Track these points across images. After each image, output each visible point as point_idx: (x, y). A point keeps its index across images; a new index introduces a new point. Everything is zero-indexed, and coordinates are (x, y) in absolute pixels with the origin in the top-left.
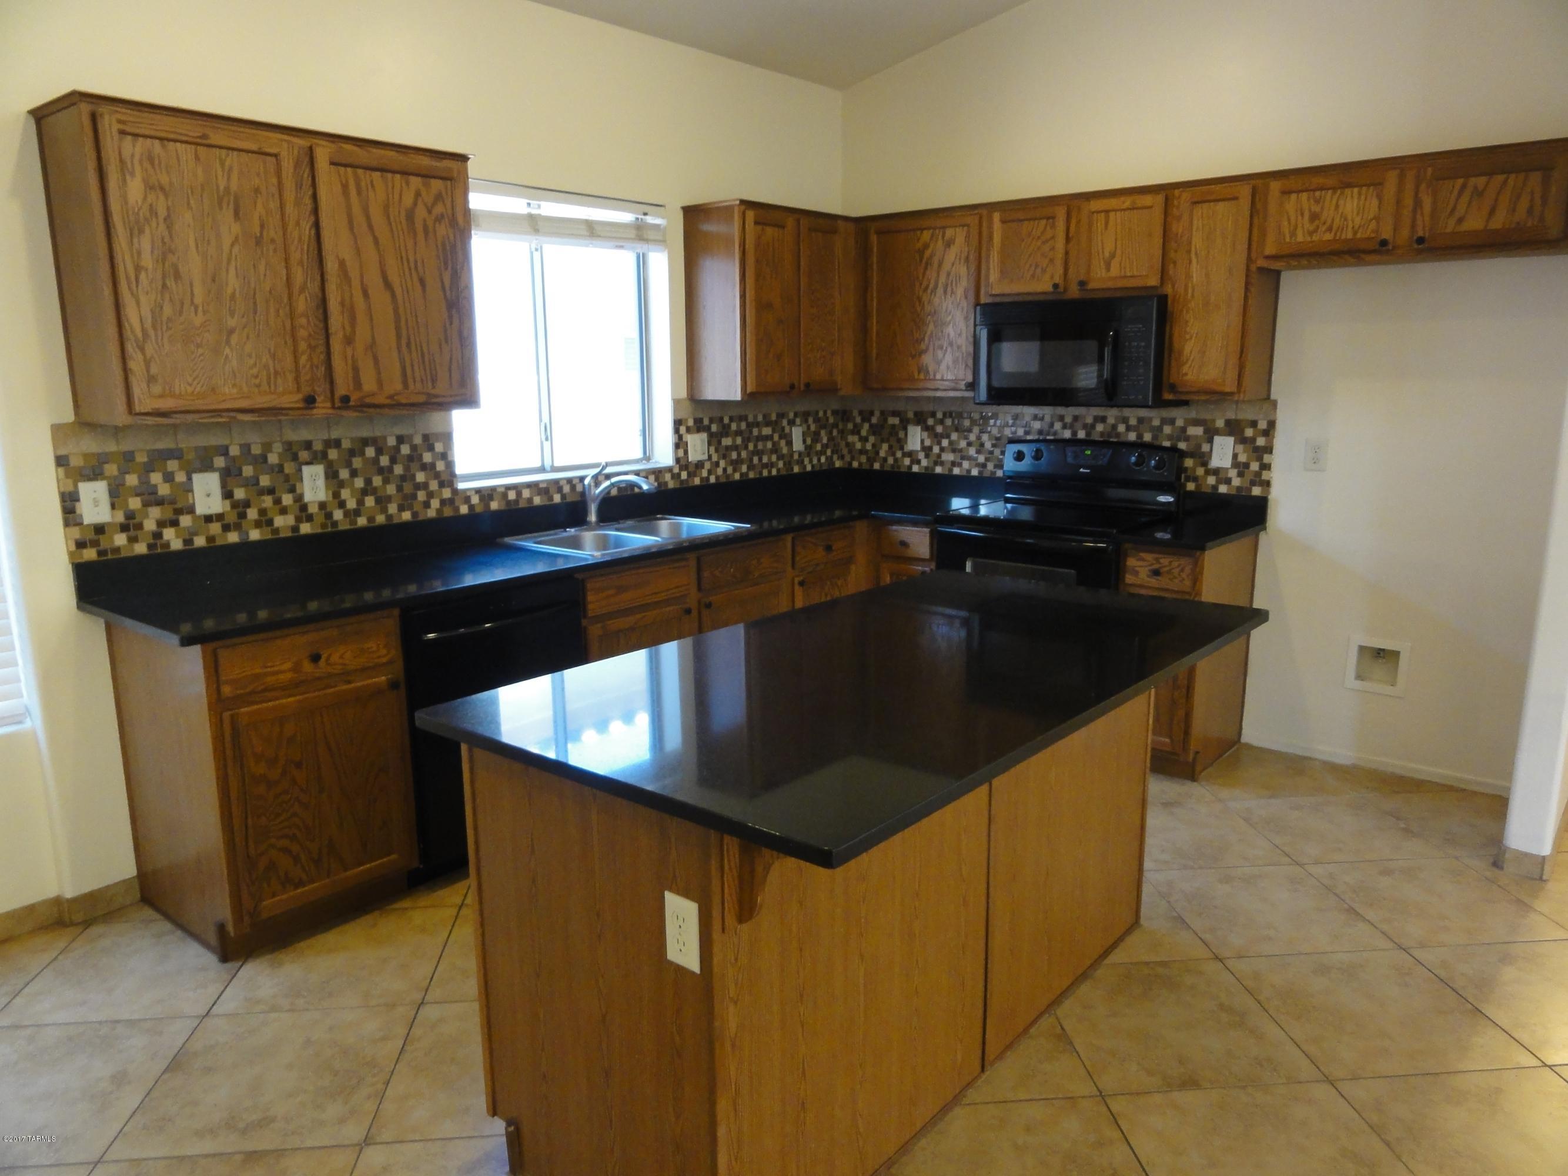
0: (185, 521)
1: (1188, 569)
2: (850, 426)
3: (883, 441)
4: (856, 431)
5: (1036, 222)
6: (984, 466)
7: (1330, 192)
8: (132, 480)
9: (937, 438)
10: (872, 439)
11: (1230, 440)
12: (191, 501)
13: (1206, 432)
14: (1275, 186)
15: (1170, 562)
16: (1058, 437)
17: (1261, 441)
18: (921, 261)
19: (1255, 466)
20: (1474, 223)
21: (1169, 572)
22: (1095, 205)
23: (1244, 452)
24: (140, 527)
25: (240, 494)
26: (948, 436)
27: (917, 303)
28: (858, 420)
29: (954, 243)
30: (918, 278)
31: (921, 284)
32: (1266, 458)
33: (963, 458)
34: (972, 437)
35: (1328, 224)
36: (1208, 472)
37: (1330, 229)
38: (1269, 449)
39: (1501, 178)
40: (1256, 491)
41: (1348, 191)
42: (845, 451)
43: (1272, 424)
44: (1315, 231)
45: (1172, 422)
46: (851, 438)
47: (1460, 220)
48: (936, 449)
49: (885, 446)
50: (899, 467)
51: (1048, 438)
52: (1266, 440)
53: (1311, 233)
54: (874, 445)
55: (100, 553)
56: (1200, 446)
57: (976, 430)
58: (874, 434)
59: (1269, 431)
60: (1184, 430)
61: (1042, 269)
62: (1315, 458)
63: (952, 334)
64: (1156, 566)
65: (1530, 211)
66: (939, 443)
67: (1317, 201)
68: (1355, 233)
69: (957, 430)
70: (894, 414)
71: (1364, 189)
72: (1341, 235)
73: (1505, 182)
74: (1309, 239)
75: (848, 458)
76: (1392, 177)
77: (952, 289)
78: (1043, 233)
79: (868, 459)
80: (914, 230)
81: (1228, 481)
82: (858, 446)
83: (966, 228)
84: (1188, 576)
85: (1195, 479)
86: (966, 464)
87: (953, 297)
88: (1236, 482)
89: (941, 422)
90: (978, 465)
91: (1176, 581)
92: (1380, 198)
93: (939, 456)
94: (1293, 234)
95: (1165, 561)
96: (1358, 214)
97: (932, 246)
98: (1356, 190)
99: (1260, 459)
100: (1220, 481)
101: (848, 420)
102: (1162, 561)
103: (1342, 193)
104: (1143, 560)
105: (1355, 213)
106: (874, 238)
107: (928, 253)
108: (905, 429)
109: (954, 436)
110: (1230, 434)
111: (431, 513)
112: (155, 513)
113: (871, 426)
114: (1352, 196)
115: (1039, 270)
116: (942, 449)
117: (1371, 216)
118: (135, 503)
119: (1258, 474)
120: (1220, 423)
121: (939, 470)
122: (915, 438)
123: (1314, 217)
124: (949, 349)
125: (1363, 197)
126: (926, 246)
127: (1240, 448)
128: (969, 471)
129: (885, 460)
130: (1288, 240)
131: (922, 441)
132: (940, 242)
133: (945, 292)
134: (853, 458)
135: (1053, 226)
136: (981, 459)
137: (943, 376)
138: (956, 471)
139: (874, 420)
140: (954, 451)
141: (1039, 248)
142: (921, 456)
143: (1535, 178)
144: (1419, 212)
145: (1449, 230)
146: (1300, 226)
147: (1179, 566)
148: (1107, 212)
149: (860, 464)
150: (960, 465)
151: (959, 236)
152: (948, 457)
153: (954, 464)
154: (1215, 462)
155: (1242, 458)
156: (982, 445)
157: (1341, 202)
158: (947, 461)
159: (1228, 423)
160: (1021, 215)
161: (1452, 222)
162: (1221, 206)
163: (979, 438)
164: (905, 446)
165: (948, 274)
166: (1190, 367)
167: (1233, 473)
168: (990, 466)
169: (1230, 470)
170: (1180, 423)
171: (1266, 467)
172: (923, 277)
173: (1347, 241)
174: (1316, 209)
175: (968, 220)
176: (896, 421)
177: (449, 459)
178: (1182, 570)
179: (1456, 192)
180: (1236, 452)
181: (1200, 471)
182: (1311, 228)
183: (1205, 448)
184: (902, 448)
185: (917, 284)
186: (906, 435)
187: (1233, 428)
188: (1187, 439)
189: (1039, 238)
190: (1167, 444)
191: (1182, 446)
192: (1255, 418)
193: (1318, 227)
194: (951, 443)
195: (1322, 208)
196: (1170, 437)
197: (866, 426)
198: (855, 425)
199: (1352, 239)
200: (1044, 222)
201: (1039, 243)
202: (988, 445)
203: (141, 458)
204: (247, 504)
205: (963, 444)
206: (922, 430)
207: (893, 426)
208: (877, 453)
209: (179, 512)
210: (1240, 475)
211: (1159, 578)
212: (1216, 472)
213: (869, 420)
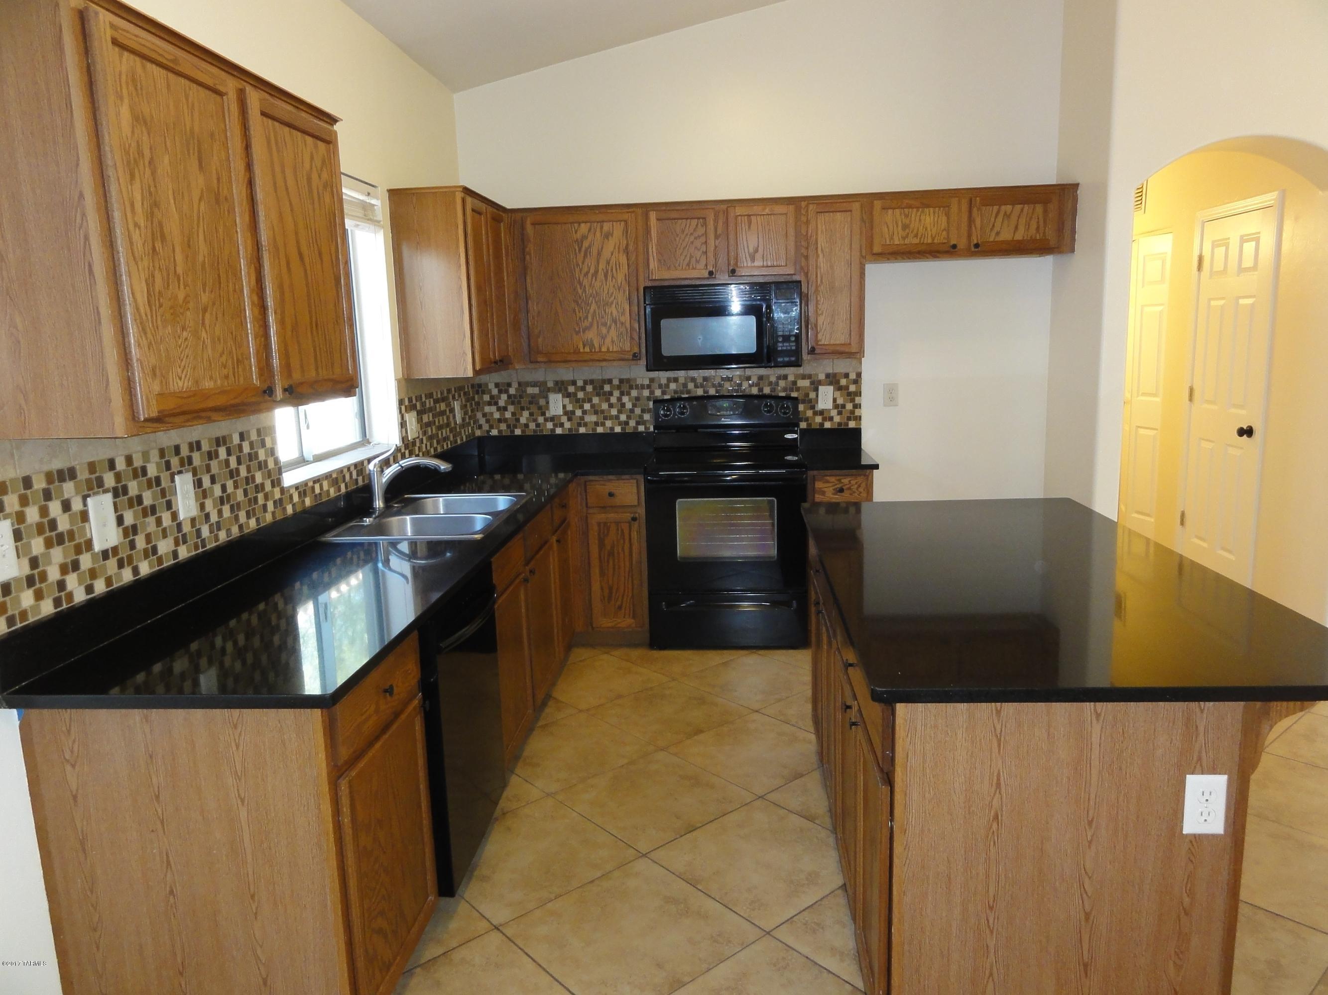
0: (86, 561)
1: (863, 485)
2: (486, 398)
3: (523, 409)
4: (493, 401)
5: (689, 220)
6: (627, 423)
7: (915, 210)
8: (32, 514)
9: (579, 403)
10: (511, 408)
11: (831, 388)
12: (89, 535)
13: (812, 383)
14: (878, 204)
15: (850, 481)
16: (693, 395)
17: (852, 388)
18: (580, 250)
19: (849, 406)
20: (1006, 235)
21: (849, 489)
22: (739, 211)
23: (841, 396)
24: (43, 577)
25: (129, 519)
26: (590, 401)
27: (578, 286)
28: (495, 392)
29: (612, 236)
30: (578, 265)
31: (581, 270)
32: (857, 400)
33: (605, 418)
34: (613, 400)
35: (915, 231)
36: (816, 413)
37: (916, 236)
38: (858, 393)
39: (1019, 207)
40: (852, 424)
41: (927, 210)
42: (482, 421)
43: (859, 375)
44: (907, 236)
45: (785, 377)
46: (487, 409)
47: (998, 233)
48: (579, 413)
49: (526, 414)
50: (542, 431)
51: (683, 396)
52: (856, 387)
53: (904, 238)
54: (513, 414)
55: (11, 621)
56: (807, 395)
57: (616, 393)
58: (513, 403)
59: (857, 381)
60: (795, 383)
61: (696, 259)
62: (891, 395)
63: (615, 313)
64: (839, 486)
65: (1038, 229)
66: (581, 407)
67: (907, 216)
68: (933, 239)
69: (598, 395)
70: (534, 384)
71: (937, 209)
72: (924, 240)
73: (1022, 210)
74: (902, 242)
75: (486, 427)
76: (954, 202)
77: (613, 275)
78: (695, 230)
79: (508, 426)
80: (572, 223)
81: (831, 419)
82: (497, 415)
83: (623, 223)
84: (864, 490)
85: (807, 420)
86: (609, 424)
87: (614, 280)
88: (837, 419)
89: (583, 389)
90: (620, 424)
91: (856, 495)
92: (948, 215)
93: (582, 418)
94: (892, 238)
95: (846, 481)
96: (934, 225)
97: (590, 238)
98: (932, 210)
99: (852, 401)
100: (824, 419)
101: (483, 393)
102: (843, 481)
103: (923, 212)
104: (828, 482)
105: (932, 225)
106: (529, 229)
107: (586, 244)
108: (546, 398)
109: (596, 400)
110: (830, 384)
111: (269, 518)
112: (58, 555)
113: (509, 397)
114: (929, 215)
115: (693, 260)
116: (585, 412)
117: (943, 227)
118: (37, 545)
119: (852, 412)
120: (822, 377)
121: (582, 430)
122: (557, 404)
123: (905, 227)
124: (613, 327)
125: (936, 215)
126: (584, 237)
127: (838, 394)
128: (612, 429)
129: (526, 426)
130: (888, 242)
131: (564, 407)
132: (598, 234)
133: (606, 276)
134: (491, 427)
135: (705, 224)
136: (623, 417)
137: (608, 349)
138: (600, 430)
139: (512, 391)
140: (596, 413)
141: (692, 243)
142: (564, 419)
143: (1039, 208)
144: (973, 226)
145: (991, 239)
146: (896, 233)
147: (856, 483)
148: (749, 216)
149: (500, 431)
150: (603, 424)
151: (618, 230)
152: (591, 418)
153: (597, 424)
154: (821, 406)
155: (840, 401)
156: (623, 405)
157: (923, 217)
158: (591, 422)
159: (828, 376)
160: (674, 215)
161: (993, 234)
162: (838, 215)
163: (619, 399)
164: (547, 412)
165: (608, 263)
166: (823, 335)
167: (834, 413)
168: (632, 423)
169: (832, 411)
170: (791, 378)
171: (857, 406)
172: (583, 263)
173: (928, 244)
174: (908, 222)
175: (626, 216)
176: (536, 390)
177: (276, 455)
178: (859, 486)
179: (994, 215)
180: (835, 396)
181: (809, 413)
182: (904, 234)
183: (812, 395)
184: (543, 414)
185: (577, 270)
186: (548, 403)
187: (832, 379)
188: (798, 389)
189: (692, 234)
190: (783, 394)
191: (794, 394)
192: (847, 371)
193: (908, 233)
194: (593, 406)
195: (910, 221)
196: (785, 390)
197: (504, 397)
198: (492, 397)
199: (931, 244)
200: (694, 222)
201: (692, 238)
202: (629, 406)
203: (39, 484)
204: (134, 529)
205: (605, 406)
206: (563, 397)
207: (533, 396)
208: (518, 420)
209: (78, 550)
210: (840, 413)
211: (842, 494)
212: (822, 413)
213: (507, 392)
